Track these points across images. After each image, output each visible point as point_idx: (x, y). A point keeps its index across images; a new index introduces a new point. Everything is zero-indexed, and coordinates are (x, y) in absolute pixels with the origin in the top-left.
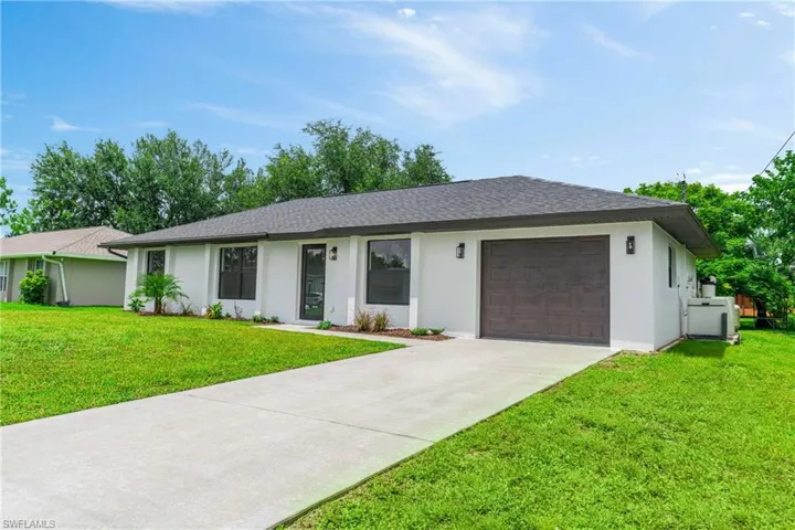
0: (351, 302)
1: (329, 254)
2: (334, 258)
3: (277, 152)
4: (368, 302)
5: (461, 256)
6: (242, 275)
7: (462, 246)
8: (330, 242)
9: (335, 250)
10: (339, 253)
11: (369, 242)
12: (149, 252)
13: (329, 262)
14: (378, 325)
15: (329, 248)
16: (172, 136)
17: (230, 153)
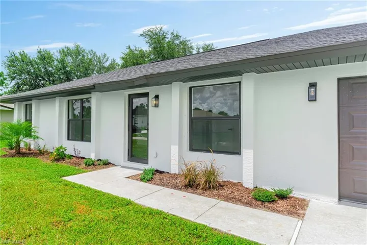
0: (175, 150)
1: (152, 102)
2: (156, 106)
3: (128, 50)
4: (191, 149)
5: (312, 99)
6: (83, 121)
7: (313, 85)
8: (152, 91)
9: (157, 97)
10: (161, 101)
11: (191, 88)
12: (26, 105)
13: (151, 110)
14: (208, 181)
15: (151, 96)
16: (77, 47)
17: (108, 56)
